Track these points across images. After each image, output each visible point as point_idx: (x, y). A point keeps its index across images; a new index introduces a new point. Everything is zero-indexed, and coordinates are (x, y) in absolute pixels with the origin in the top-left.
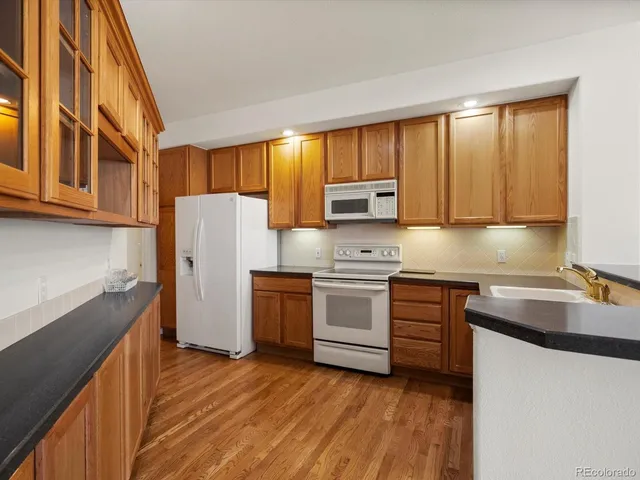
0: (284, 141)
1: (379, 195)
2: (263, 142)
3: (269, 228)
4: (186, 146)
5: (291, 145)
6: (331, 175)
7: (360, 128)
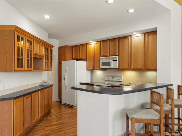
0: (91, 44)
1: (113, 61)
2: (86, 44)
3: (87, 70)
4: (65, 46)
5: (92, 44)
6: (102, 54)
7: (109, 40)
